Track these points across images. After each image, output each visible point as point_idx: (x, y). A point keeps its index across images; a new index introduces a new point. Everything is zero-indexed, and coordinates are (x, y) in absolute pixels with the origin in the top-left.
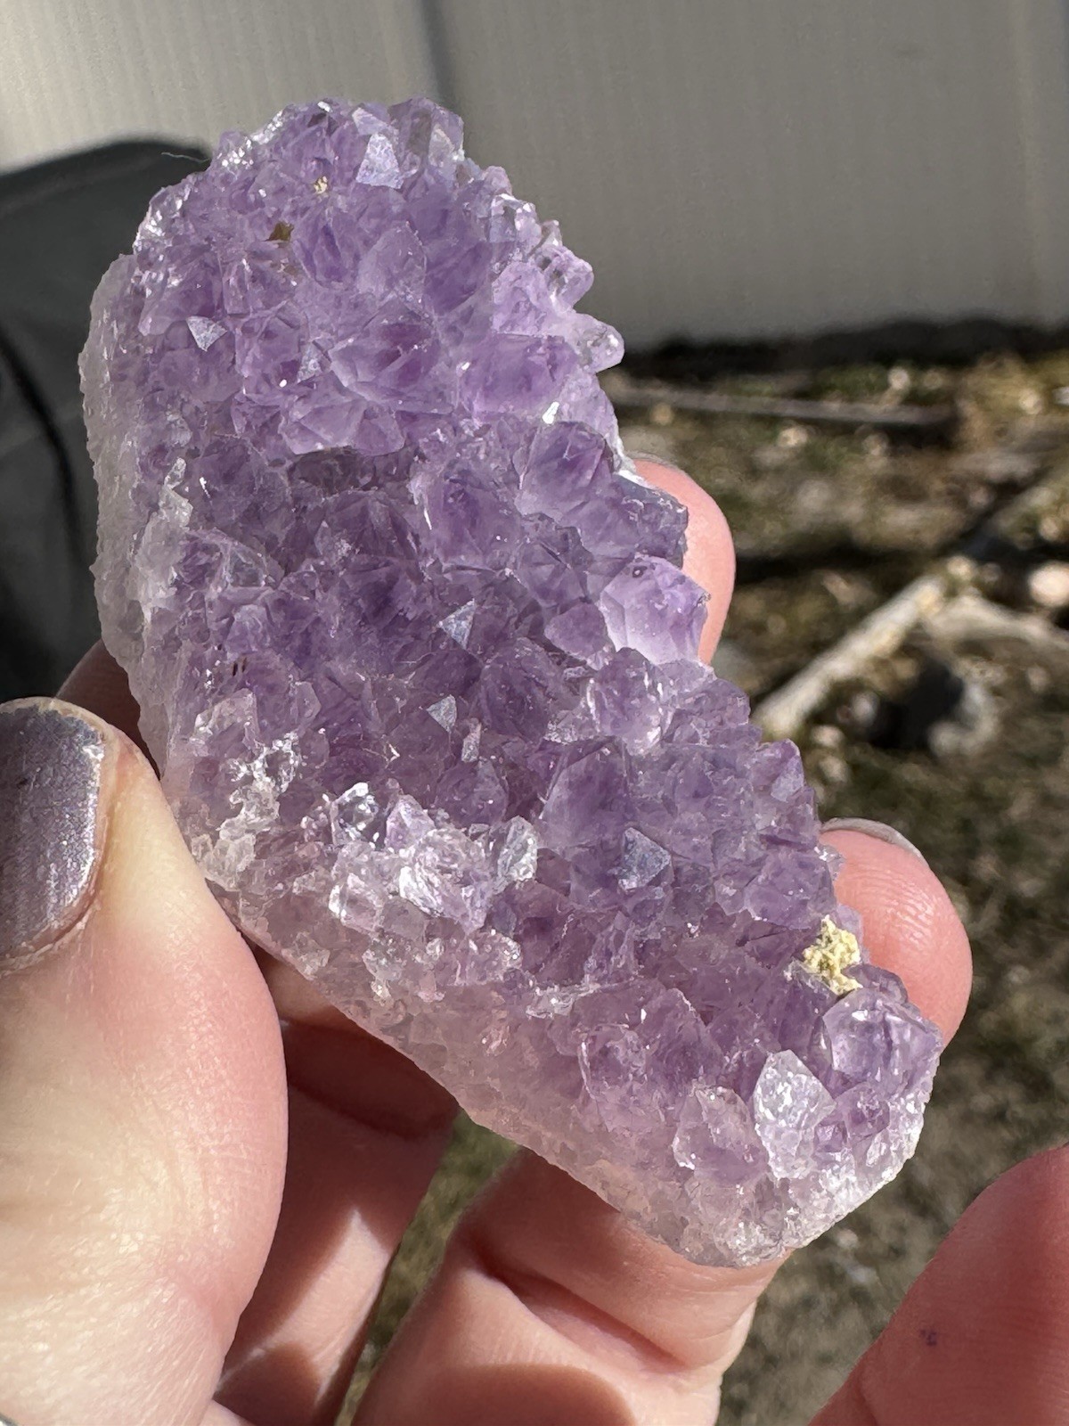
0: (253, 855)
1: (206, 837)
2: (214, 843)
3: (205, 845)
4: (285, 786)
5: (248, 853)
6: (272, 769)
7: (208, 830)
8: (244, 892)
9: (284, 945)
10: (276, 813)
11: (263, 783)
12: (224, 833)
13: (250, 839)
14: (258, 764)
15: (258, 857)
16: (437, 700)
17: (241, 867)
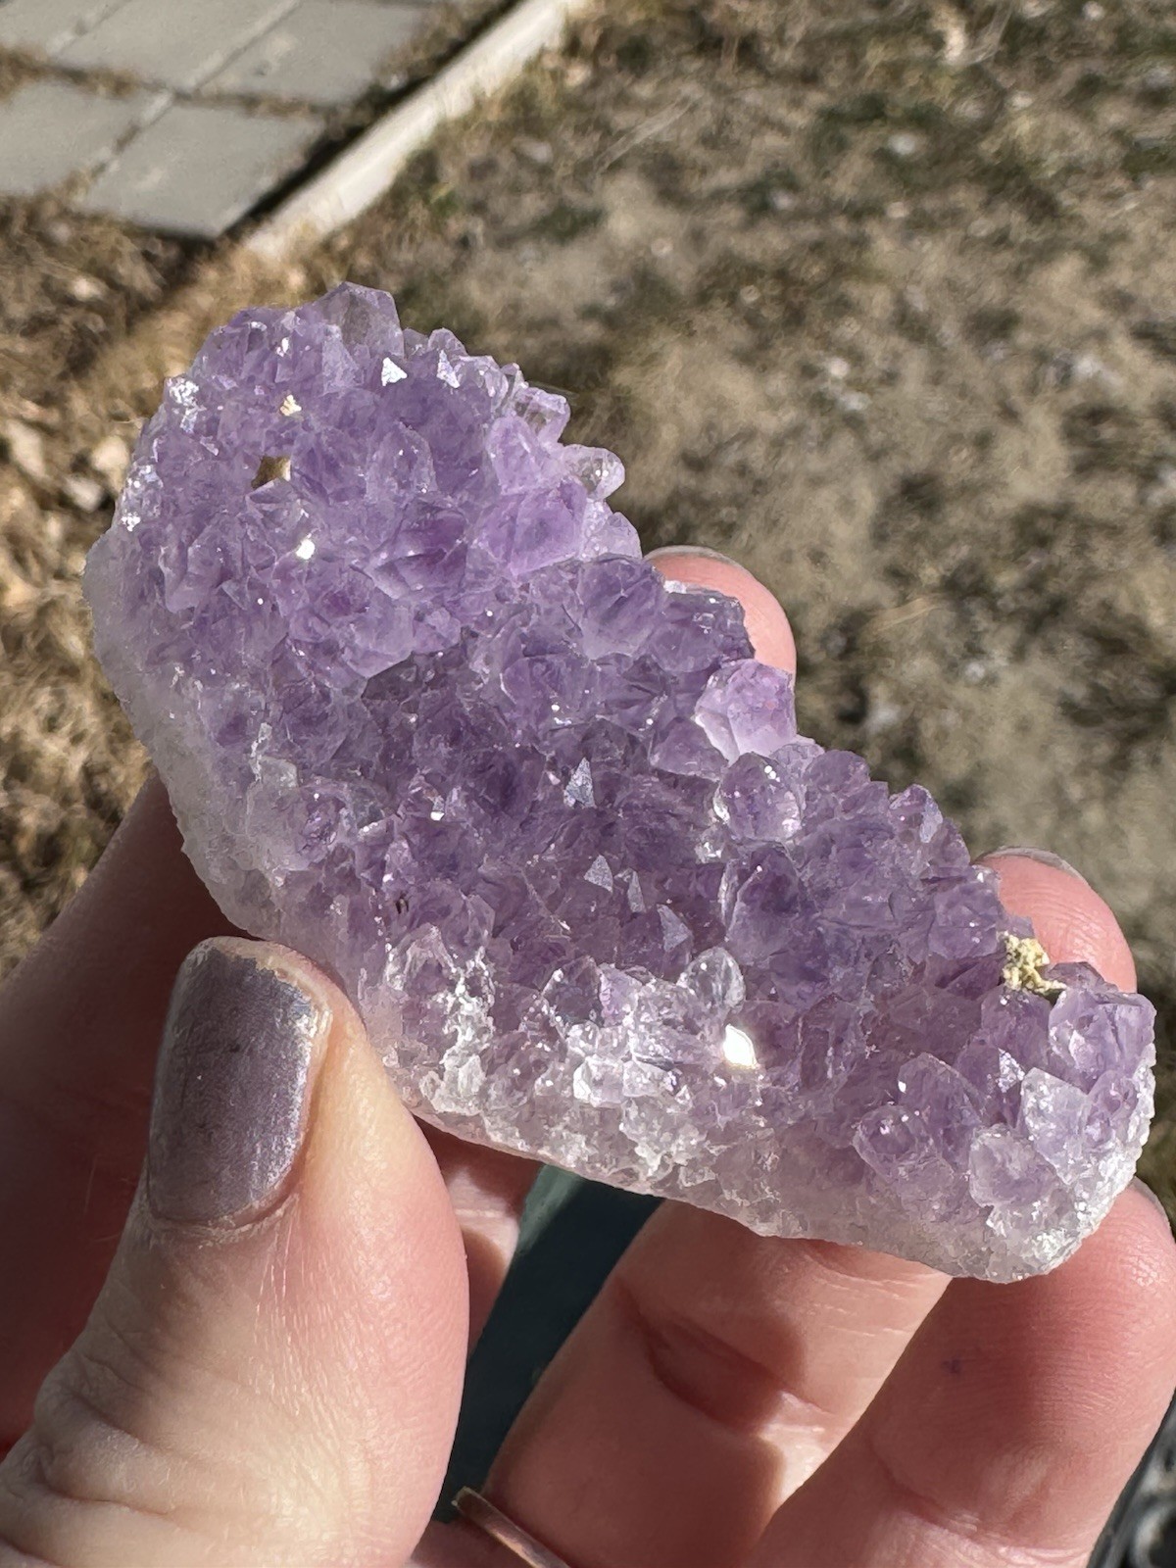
0: (482, 1075)
1: (433, 1074)
2: (442, 1078)
3: (433, 1081)
4: (491, 1000)
5: (477, 1073)
6: (474, 990)
7: (432, 1066)
8: (486, 1110)
9: (540, 1146)
10: (493, 1028)
11: (471, 1006)
12: (447, 1062)
13: (475, 1059)
14: (460, 988)
15: (488, 1074)
16: (589, 864)
17: (475, 1090)
